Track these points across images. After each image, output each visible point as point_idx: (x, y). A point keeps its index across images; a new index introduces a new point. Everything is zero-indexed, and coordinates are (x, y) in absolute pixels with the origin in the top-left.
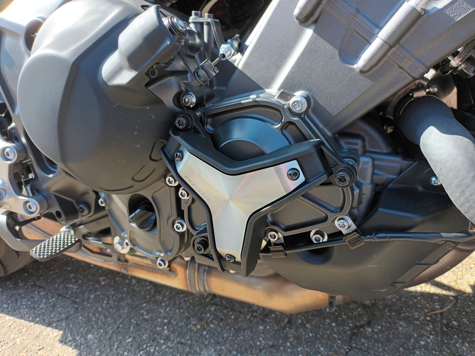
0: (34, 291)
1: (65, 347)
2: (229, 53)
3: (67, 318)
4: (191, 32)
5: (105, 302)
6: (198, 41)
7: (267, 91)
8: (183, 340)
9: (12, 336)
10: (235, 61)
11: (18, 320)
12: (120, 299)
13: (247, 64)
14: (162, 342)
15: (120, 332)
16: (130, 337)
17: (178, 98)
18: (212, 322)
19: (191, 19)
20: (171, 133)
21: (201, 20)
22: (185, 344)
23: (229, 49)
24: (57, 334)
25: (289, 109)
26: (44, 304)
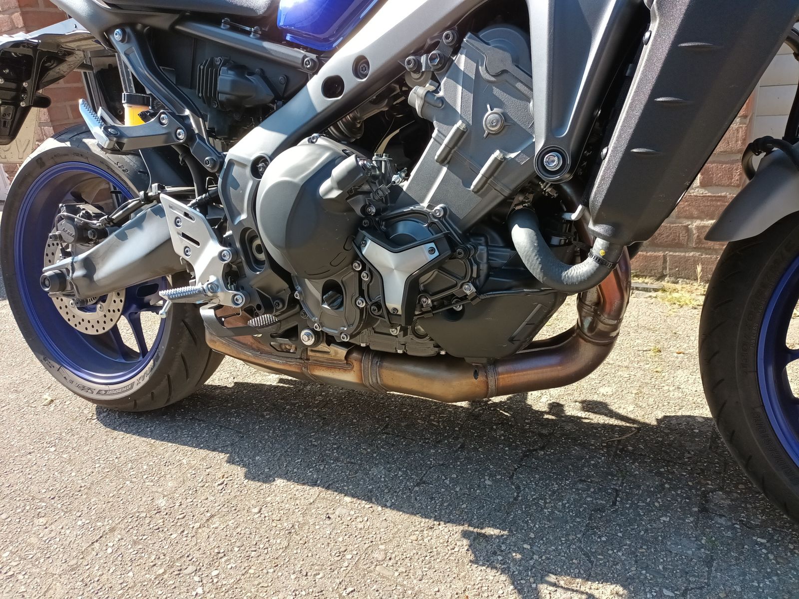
0: (194, 424)
1: (233, 466)
2: (398, 180)
3: (232, 444)
4: (373, 167)
5: (271, 432)
6: (378, 172)
7: (421, 204)
8: (353, 461)
9: (178, 458)
10: (403, 186)
11: (182, 447)
12: (287, 429)
13: (409, 188)
14: (332, 462)
15: (288, 455)
16: (298, 459)
17: (363, 209)
18: (382, 447)
19: (374, 158)
20: (359, 229)
21: (380, 159)
22: (355, 464)
23: (398, 178)
24: (223, 456)
25: (433, 215)
26: (207, 434)
